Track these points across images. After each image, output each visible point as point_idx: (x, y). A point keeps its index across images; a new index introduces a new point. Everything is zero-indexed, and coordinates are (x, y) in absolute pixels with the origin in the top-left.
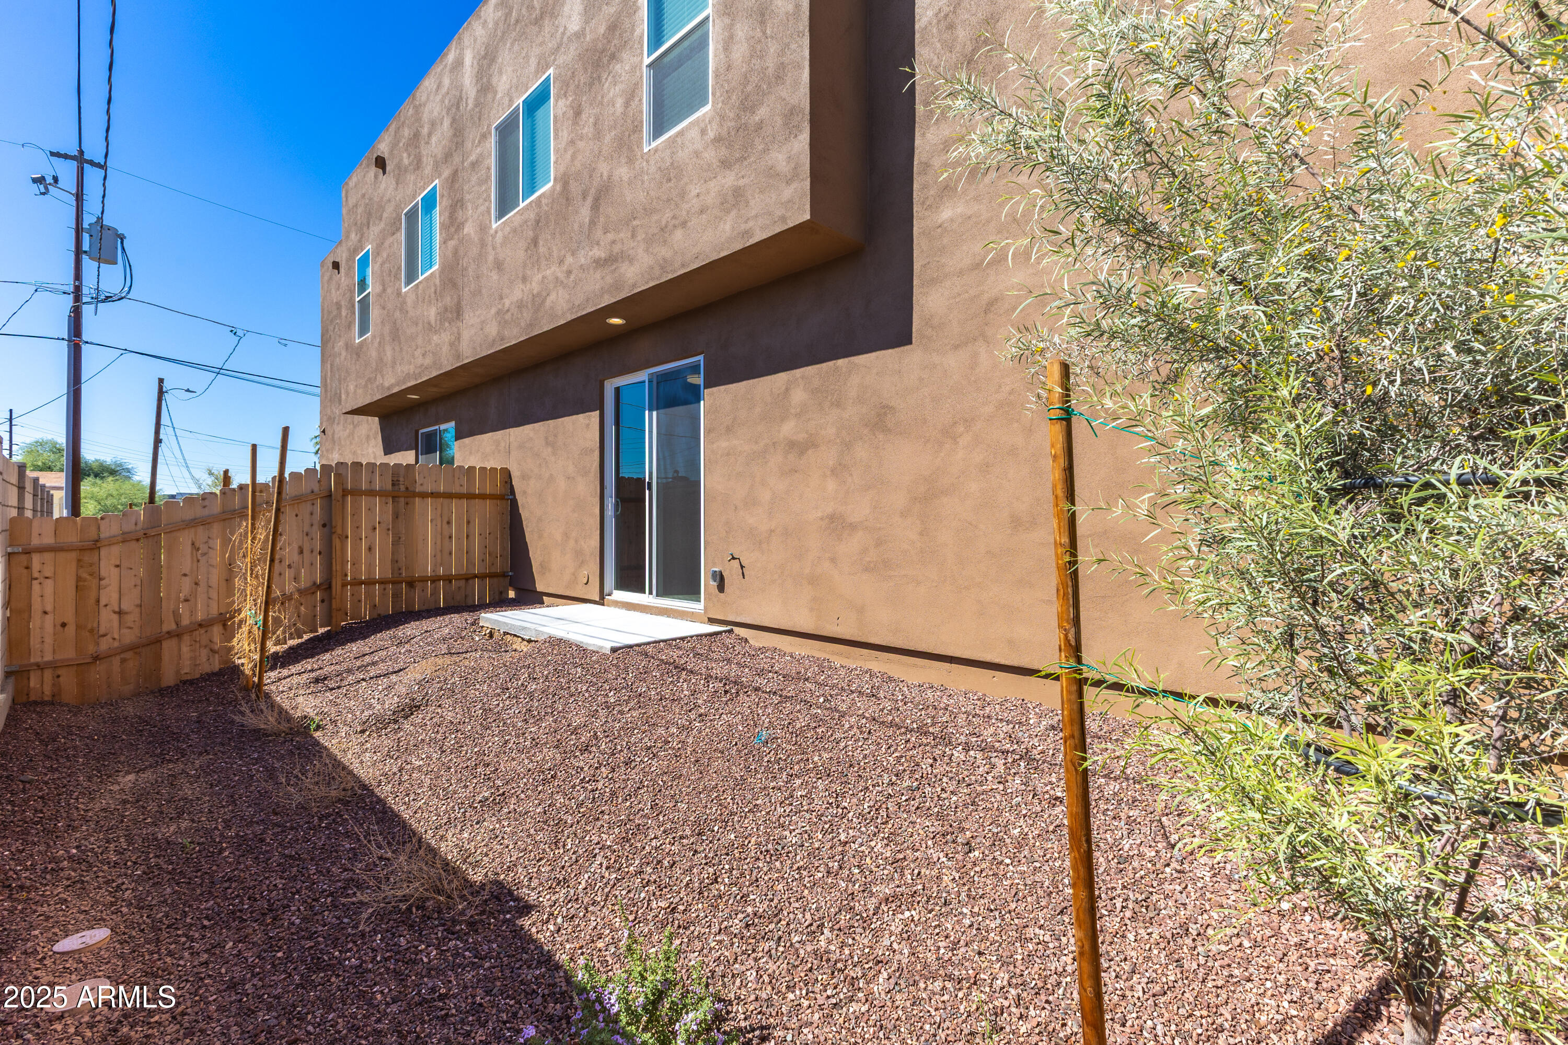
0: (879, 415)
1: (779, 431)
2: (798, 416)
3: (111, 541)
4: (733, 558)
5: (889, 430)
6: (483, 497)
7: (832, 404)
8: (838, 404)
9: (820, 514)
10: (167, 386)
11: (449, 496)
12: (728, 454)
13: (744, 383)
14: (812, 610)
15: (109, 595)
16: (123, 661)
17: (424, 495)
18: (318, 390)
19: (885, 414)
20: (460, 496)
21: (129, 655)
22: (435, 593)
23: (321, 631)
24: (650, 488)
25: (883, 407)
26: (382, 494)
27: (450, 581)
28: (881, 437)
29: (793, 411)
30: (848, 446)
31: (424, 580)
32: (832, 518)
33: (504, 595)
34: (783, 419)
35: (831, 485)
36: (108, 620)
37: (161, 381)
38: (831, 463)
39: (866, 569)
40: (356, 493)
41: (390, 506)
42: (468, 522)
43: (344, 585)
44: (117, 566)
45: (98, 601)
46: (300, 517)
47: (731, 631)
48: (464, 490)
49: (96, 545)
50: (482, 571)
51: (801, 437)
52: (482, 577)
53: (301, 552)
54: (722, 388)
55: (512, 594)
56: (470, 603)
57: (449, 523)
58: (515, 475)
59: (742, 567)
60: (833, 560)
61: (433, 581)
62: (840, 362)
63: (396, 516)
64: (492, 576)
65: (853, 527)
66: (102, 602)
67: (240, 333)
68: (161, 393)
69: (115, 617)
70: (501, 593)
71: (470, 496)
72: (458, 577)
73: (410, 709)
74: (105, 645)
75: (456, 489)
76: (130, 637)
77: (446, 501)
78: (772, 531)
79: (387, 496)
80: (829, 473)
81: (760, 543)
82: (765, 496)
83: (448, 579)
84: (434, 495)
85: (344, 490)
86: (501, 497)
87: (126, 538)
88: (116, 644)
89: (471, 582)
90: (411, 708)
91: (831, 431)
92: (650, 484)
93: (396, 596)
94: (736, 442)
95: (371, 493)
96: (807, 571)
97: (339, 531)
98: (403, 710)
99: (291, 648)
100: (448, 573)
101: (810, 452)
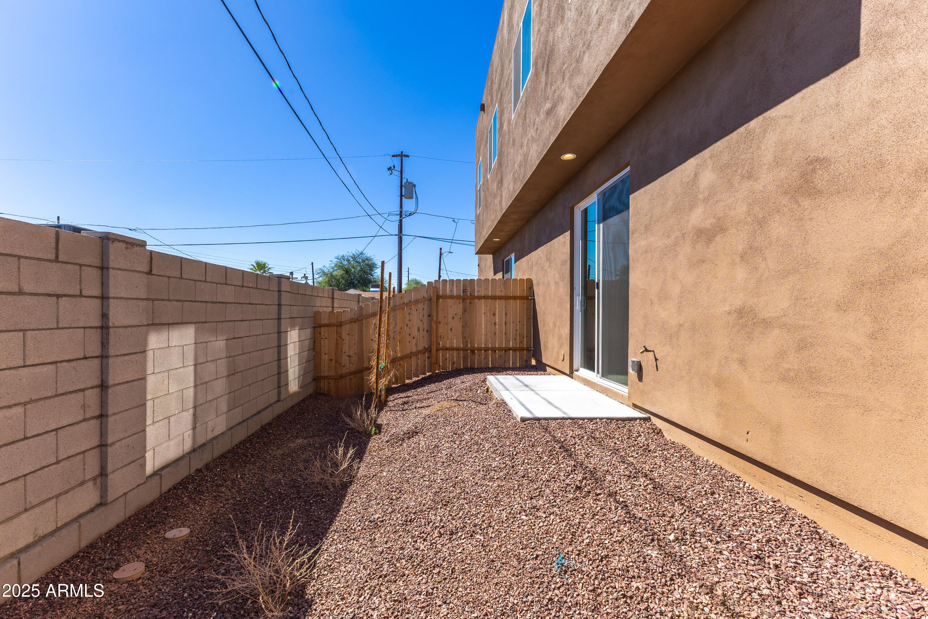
0: (803, 175)
1: (688, 221)
2: (706, 200)
3: (346, 323)
4: (646, 350)
5: (820, 192)
6: (515, 298)
7: (743, 177)
8: (750, 176)
9: (727, 308)
10: (443, 251)
11: (494, 298)
12: (646, 252)
13: (659, 180)
14: (718, 415)
15: (346, 348)
16: (351, 379)
17: (480, 298)
18: (474, 243)
19: (814, 170)
20: (500, 298)
21: (352, 376)
22: (486, 358)
23: (428, 374)
24: (598, 288)
25: (811, 163)
26: (458, 297)
27: (495, 351)
28: (806, 203)
29: (701, 196)
30: (761, 223)
31: (480, 349)
32: (741, 312)
33: (528, 363)
34: (692, 208)
35: (741, 274)
36: (345, 360)
37: (441, 249)
38: (740, 248)
39: (785, 378)
40: (445, 297)
41: (461, 304)
42: (506, 314)
43: (437, 350)
44: (348, 334)
45: (342, 350)
46: (418, 311)
47: (648, 419)
48: (503, 294)
49: (340, 325)
50: (515, 346)
51: (709, 223)
52: (515, 350)
53: (419, 330)
54: (642, 190)
55: (534, 362)
56: (507, 366)
57: (494, 315)
58: (535, 282)
59: (656, 360)
60: (742, 362)
61: (485, 351)
62: (753, 124)
63: (465, 310)
64: (521, 349)
65: (767, 324)
66: (343, 351)
67: (456, 221)
68: (441, 254)
69: (348, 358)
70: (527, 361)
71: (507, 298)
72: (500, 349)
73: (413, 434)
74: (344, 371)
75: (498, 293)
76: (353, 368)
77: (493, 301)
78: (681, 325)
79: (460, 299)
80: (738, 259)
81: (671, 336)
82: (675, 289)
83: (494, 350)
84: (486, 297)
85: (437, 296)
86: (526, 298)
87: (352, 321)
88: (348, 371)
89: (507, 352)
90: (413, 432)
91: (741, 209)
92: (598, 284)
93: (465, 358)
94: (652, 239)
95: (451, 297)
96: (714, 371)
97: (435, 319)
98: (409, 433)
99: (414, 382)
100: (494, 346)
101: (718, 238)
